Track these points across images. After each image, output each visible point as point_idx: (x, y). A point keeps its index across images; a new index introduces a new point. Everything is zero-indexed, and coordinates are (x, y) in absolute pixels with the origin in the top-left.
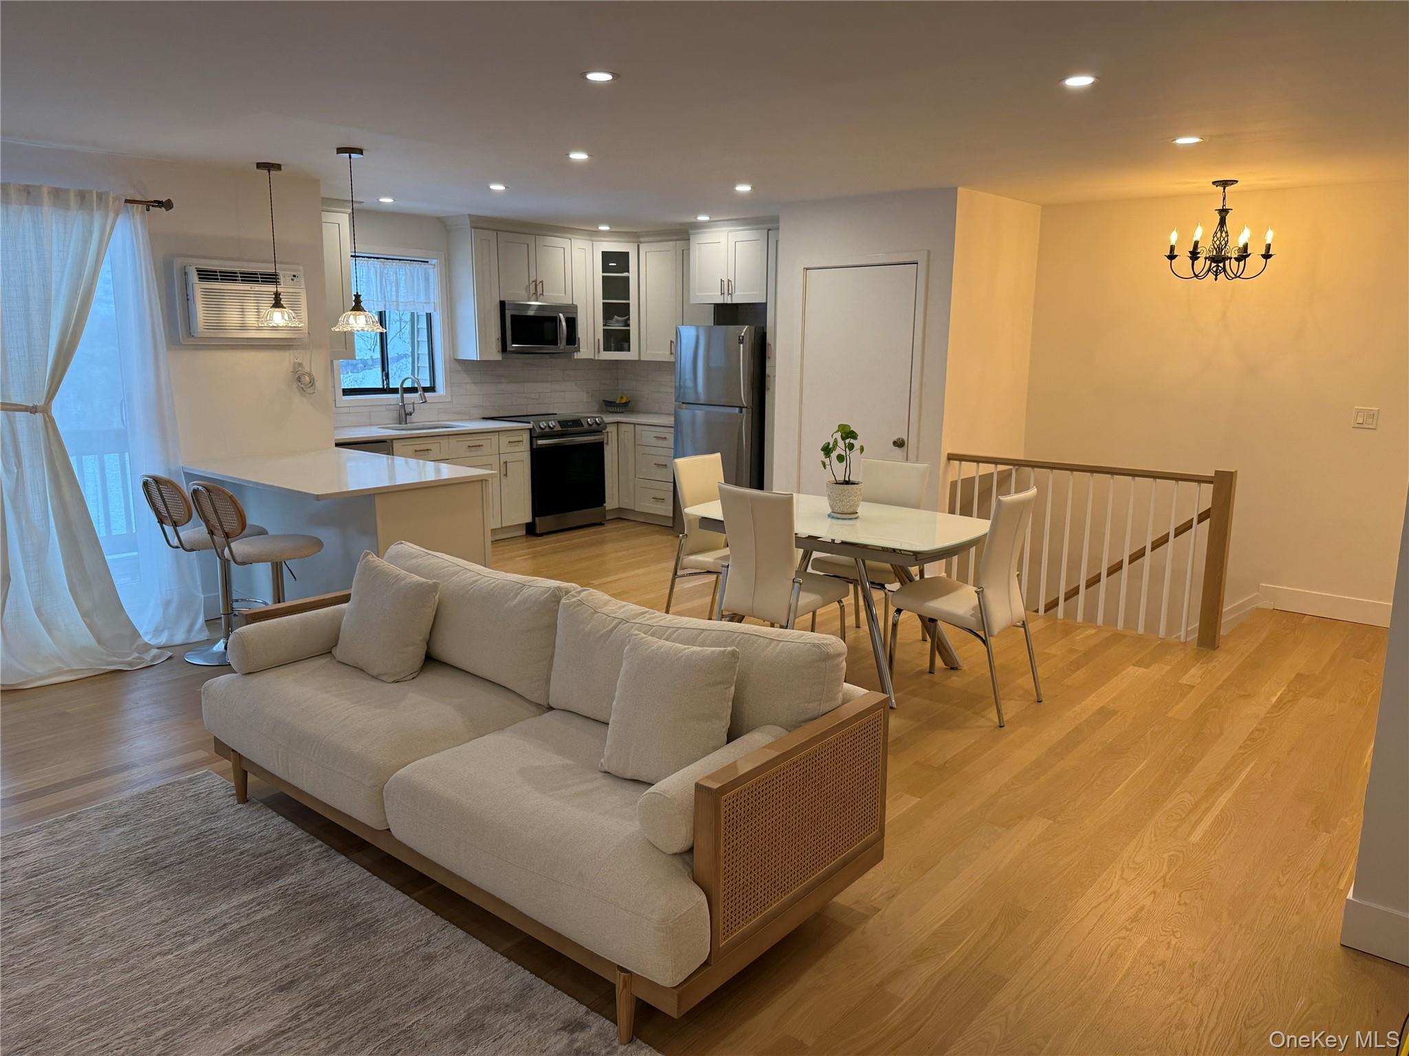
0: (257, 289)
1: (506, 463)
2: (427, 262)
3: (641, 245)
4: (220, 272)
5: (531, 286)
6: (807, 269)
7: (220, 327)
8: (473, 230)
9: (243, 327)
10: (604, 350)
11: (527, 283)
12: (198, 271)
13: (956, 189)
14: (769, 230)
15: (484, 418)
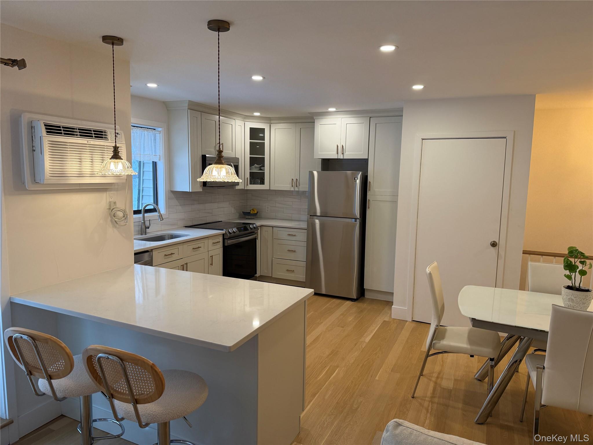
0: (92, 143)
1: (212, 256)
2: (155, 129)
3: (271, 125)
4: (63, 127)
5: (217, 146)
6: (423, 139)
7: (62, 175)
8: (189, 110)
9: (81, 175)
10: (250, 184)
11: (215, 145)
12: (45, 125)
13: (535, 95)
14: (370, 118)
15: (186, 227)
